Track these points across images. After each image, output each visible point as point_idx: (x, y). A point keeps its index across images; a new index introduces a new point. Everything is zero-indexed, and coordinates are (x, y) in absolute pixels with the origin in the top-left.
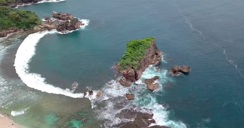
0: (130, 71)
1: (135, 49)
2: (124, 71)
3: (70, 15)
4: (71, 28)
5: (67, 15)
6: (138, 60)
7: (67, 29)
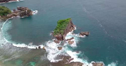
1: (61, 24)
2: (56, 36)
3: (26, 8)
4: (28, 15)
6: (63, 30)
7: (25, 15)
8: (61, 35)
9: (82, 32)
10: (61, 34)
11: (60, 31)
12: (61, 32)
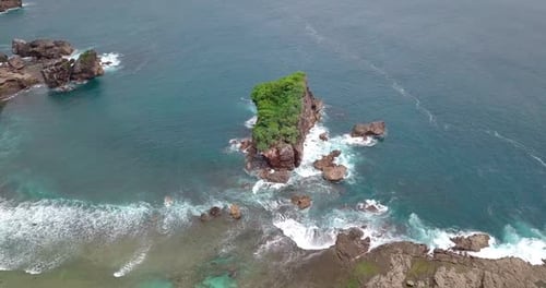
0: (283, 150)
1: (277, 102)
2: (270, 152)
3: (63, 44)
4: (84, 75)
5: (58, 46)
6: (293, 124)
7: (71, 79)
8: (290, 146)
9: (362, 126)
10: (287, 142)
11: (283, 131)
12: (285, 135)
